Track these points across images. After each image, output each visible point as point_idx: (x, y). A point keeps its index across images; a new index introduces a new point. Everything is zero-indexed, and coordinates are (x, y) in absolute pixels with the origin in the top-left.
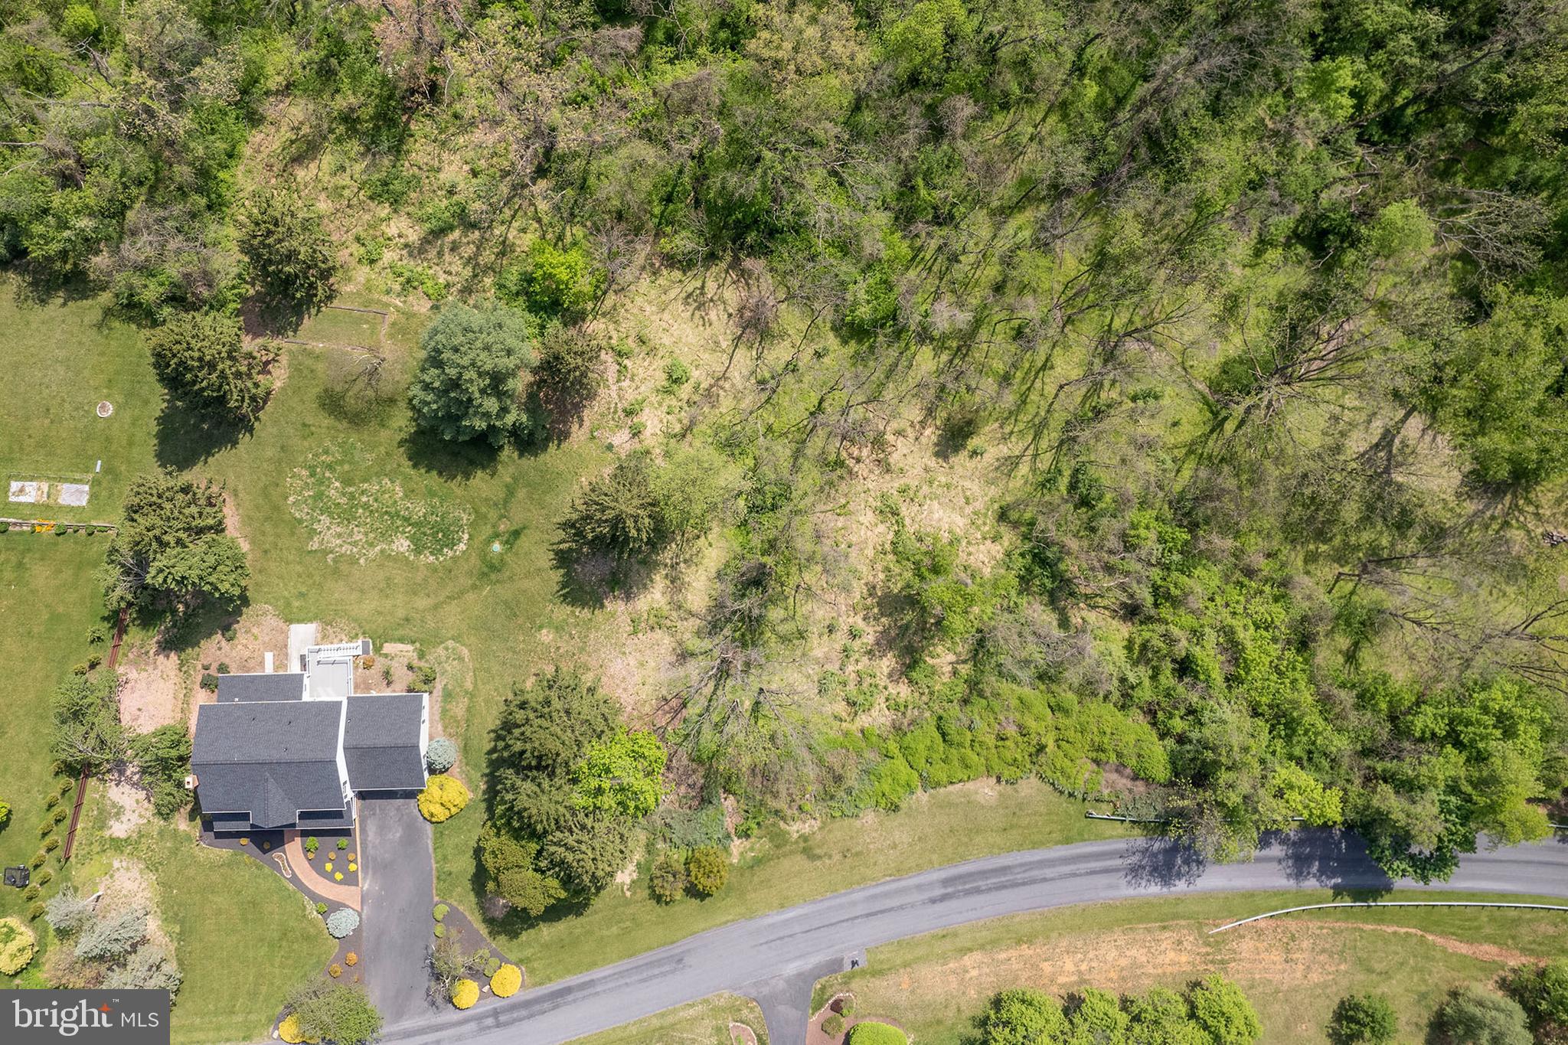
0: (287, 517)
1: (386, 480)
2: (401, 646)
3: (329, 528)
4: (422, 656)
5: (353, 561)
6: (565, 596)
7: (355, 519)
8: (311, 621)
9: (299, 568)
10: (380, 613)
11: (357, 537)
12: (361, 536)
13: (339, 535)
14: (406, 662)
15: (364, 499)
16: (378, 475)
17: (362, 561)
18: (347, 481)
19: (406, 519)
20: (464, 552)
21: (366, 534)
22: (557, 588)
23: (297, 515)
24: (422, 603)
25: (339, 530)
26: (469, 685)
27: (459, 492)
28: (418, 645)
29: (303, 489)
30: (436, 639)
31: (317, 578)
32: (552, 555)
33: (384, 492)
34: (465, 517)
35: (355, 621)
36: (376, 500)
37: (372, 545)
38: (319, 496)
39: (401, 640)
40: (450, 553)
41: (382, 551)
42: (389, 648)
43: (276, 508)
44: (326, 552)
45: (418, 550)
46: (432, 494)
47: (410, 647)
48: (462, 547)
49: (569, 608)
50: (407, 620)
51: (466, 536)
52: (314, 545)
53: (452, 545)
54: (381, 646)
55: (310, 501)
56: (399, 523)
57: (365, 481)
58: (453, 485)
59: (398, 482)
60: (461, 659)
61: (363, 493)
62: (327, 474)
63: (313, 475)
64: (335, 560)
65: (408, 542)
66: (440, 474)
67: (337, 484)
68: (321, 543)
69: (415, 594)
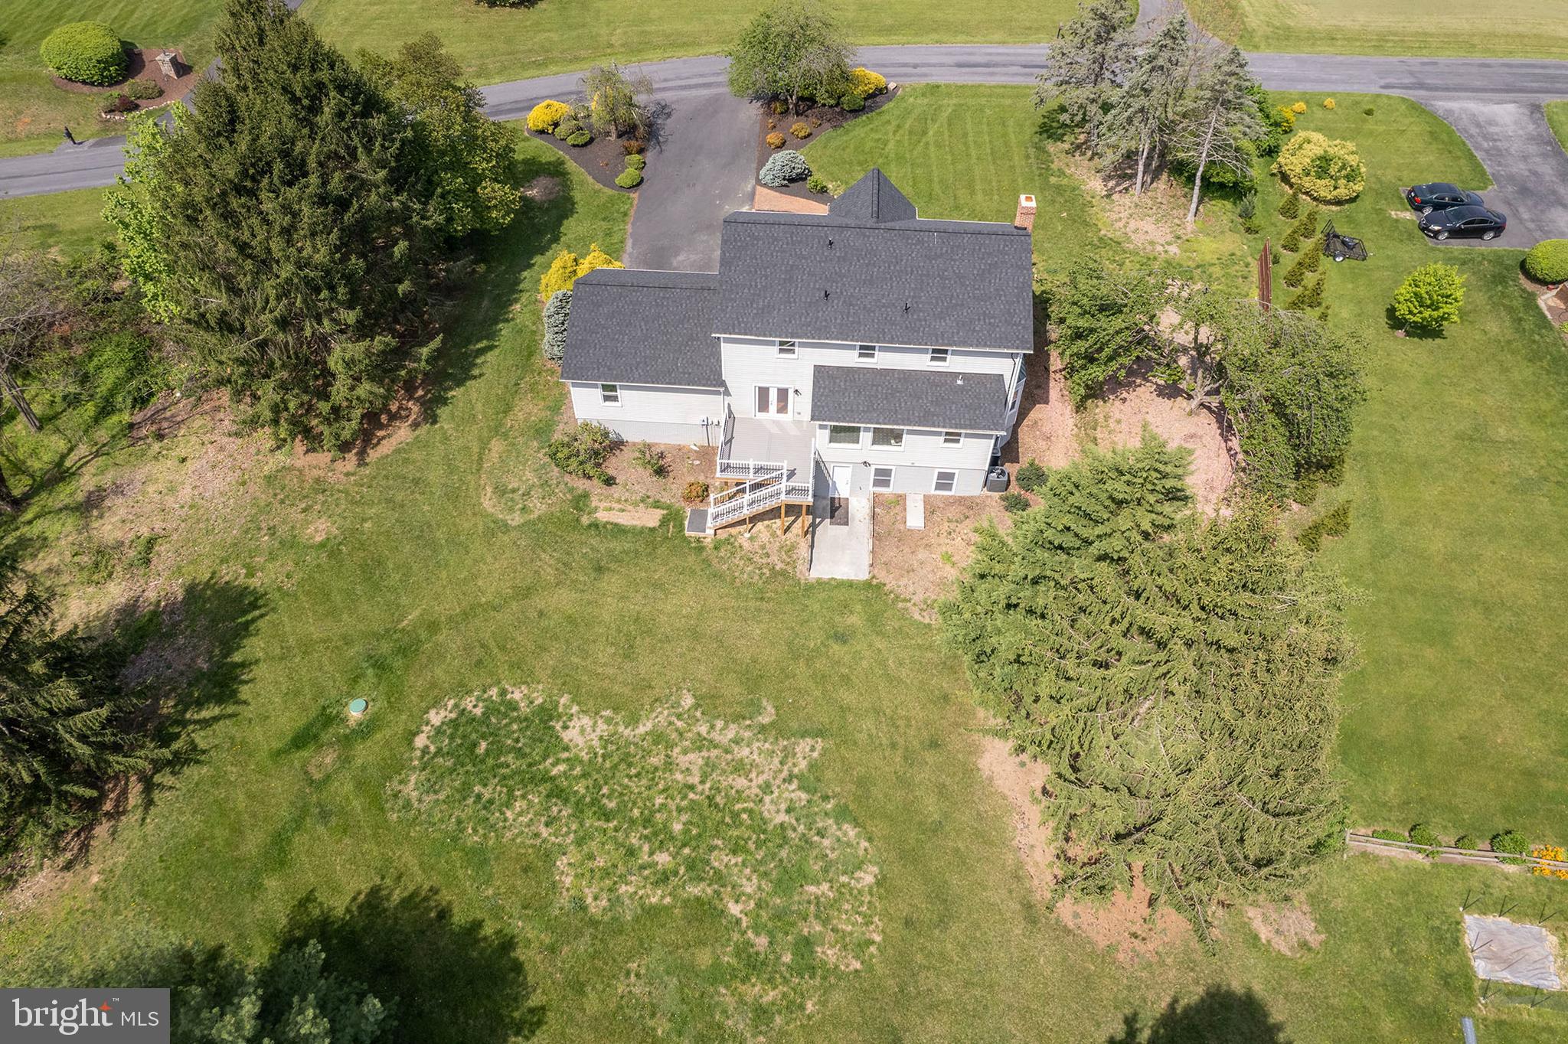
0: (879, 828)
1: (596, 907)
2: (624, 519)
3: (766, 788)
4: (580, 501)
5: (709, 703)
6: (254, 606)
7: (693, 807)
8: (821, 583)
9: (847, 697)
10: (657, 585)
11: (696, 759)
12: (683, 760)
13: (740, 768)
14: (616, 491)
15: (663, 859)
16: (616, 927)
17: (688, 701)
18: (706, 913)
19: (558, 793)
20: (436, 703)
21: (669, 765)
22: (261, 624)
23: (852, 832)
24: (563, 599)
25: (741, 782)
26: (497, 446)
27: (407, 858)
28: (585, 520)
29: (834, 904)
30: (540, 532)
31: (801, 669)
32: (245, 691)
33: (606, 873)
34: (410, 790)
35: (718, 576)
36: (631, 852)
37: (658, 737)
38: (789, 879)
39: (619, 530)
40: (468, 703)
41: (633, 720)
42: (651, 518)
43: (909, 856)
44: (778, 729)
45: (547, 714)
46: (478, 858)
47: (602, 516)
48: (436, 718)
49: (255, 583)
50: (599, 569)
51: (420, 741)
52: (806, 751)
53: (461, 722)
54: (664, 522)
55: (816, 867)
56: (580, 788)
57: (652, 913)
58: (418, 879)
59: (564, 900)
60: (501, 491)
61: (663, 878)
62: (761, 942)
63: (806, 944)
64: (758, 710)
65: (565, 736)
66: (444, 914)
67: (735, 909)
68: (788, 754)
69: (570, 620)
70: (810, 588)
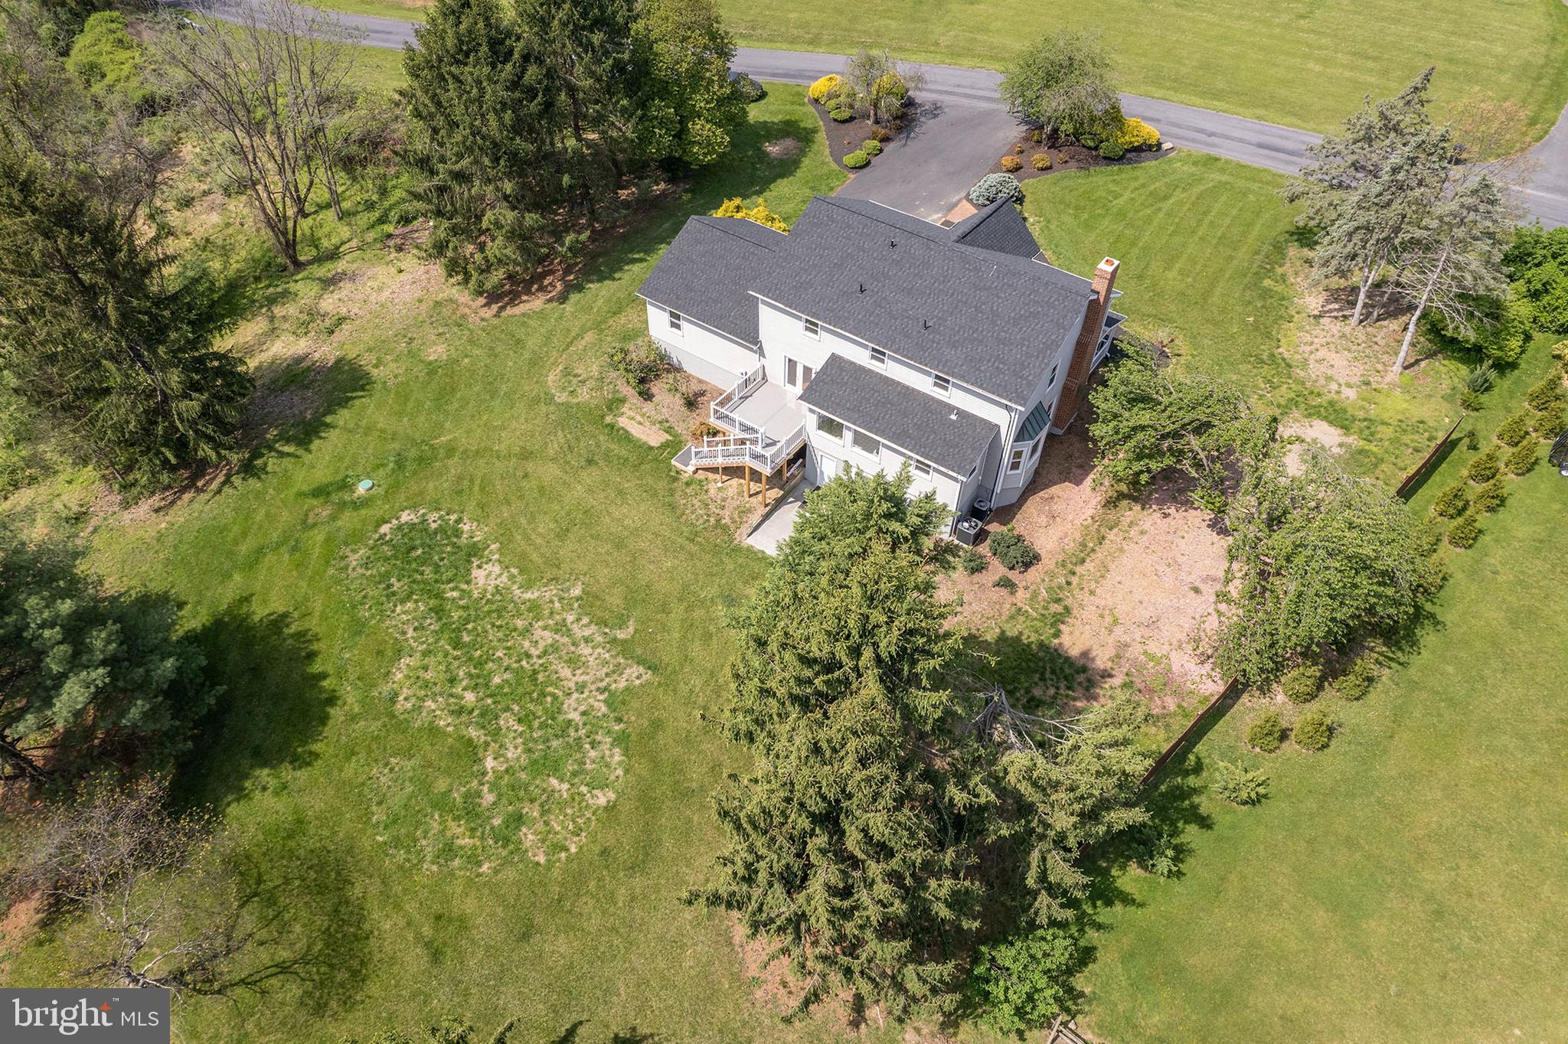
0: (642, 768)
1: (402, 705)
2: (636, 431)
3: (581, 688)
4: (615, 403)
5: (590, 603)
6: (363, 389)
7: (519, 672)
8: (750, 549)
9: (696, 649)
10: (621, 493)
11: (548, 637)
12: (538, 633)
13: (574, 662)
14: (648, 407)
15: (470, 697)
16: (400, 726)
17: (577, 591)
18: (471, 751)
19: (439, 612)
20: (414, 507)
21: (527, 631)
22: (357, 402)
23: (618, 756)
24: (550, 472)
25: (566, 672)
26: (590, 337)
27: (318, 605)
28: (608, 419)
29: (562, 805)
30: (569, 416)
31: (678, 611)
32: (316, 444)
33: (426, 685)
34: (354, 559)
35: (672, 507)
36: (452, 681)
37: (534, 607)
38: (545, 765)
39: (627, 437)
40: (433, 516)
41: (527, 586)
42: (655, 438)
43: (647, 802)
44: (625, 648)
45: (474, 551)
46: (358, 628)
47: (623, 422)
48: (405, 517)
49: (375, 372)
50: (590, 462)
51: (385, 529)
52: (634, 674)
53: (422, 527)
54: (665, 446)
55: (571, 767)
56: (455, 615)
57: (433, 731)
58: (314, 624)
59: (385, 689)
60: (567, 372)
61: (459, 712)
62: (489, 798)
63: (518, 819)
64: (622, 624)
65: (475, 573)
66: (311, 656)
67: (490, 763)
68: (618, 670)
69: (542, 489)
70: (737, 550)
